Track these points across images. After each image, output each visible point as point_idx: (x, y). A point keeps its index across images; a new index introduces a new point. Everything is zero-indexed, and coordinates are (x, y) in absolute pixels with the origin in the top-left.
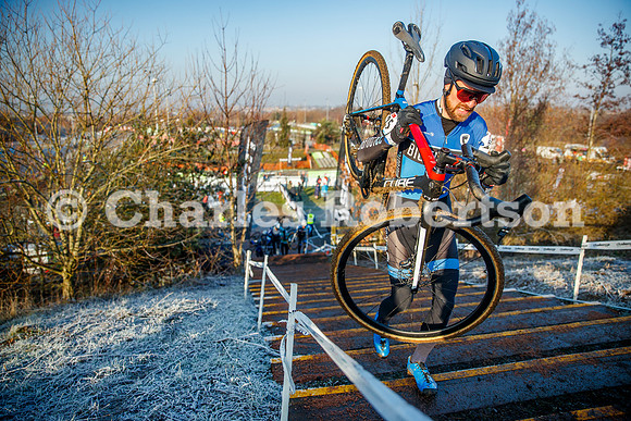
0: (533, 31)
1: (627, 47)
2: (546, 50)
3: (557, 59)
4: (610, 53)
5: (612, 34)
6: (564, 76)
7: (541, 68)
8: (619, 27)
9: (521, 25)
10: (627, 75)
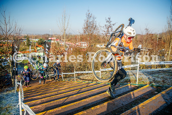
0: (92, 18)
1: (111, 23)
2: (95, 23)
3: (97, 25)
4: (108, 24)
5: (108, 20)
6: (99, 29)
7: (94, 27)
8: (109, 19)
9: (89, 16)
10: (112, 29)
